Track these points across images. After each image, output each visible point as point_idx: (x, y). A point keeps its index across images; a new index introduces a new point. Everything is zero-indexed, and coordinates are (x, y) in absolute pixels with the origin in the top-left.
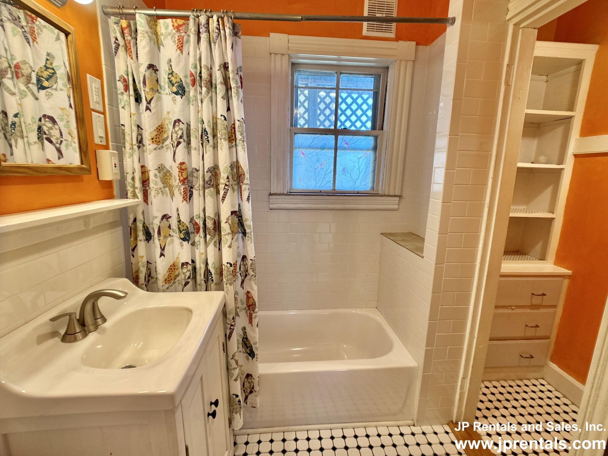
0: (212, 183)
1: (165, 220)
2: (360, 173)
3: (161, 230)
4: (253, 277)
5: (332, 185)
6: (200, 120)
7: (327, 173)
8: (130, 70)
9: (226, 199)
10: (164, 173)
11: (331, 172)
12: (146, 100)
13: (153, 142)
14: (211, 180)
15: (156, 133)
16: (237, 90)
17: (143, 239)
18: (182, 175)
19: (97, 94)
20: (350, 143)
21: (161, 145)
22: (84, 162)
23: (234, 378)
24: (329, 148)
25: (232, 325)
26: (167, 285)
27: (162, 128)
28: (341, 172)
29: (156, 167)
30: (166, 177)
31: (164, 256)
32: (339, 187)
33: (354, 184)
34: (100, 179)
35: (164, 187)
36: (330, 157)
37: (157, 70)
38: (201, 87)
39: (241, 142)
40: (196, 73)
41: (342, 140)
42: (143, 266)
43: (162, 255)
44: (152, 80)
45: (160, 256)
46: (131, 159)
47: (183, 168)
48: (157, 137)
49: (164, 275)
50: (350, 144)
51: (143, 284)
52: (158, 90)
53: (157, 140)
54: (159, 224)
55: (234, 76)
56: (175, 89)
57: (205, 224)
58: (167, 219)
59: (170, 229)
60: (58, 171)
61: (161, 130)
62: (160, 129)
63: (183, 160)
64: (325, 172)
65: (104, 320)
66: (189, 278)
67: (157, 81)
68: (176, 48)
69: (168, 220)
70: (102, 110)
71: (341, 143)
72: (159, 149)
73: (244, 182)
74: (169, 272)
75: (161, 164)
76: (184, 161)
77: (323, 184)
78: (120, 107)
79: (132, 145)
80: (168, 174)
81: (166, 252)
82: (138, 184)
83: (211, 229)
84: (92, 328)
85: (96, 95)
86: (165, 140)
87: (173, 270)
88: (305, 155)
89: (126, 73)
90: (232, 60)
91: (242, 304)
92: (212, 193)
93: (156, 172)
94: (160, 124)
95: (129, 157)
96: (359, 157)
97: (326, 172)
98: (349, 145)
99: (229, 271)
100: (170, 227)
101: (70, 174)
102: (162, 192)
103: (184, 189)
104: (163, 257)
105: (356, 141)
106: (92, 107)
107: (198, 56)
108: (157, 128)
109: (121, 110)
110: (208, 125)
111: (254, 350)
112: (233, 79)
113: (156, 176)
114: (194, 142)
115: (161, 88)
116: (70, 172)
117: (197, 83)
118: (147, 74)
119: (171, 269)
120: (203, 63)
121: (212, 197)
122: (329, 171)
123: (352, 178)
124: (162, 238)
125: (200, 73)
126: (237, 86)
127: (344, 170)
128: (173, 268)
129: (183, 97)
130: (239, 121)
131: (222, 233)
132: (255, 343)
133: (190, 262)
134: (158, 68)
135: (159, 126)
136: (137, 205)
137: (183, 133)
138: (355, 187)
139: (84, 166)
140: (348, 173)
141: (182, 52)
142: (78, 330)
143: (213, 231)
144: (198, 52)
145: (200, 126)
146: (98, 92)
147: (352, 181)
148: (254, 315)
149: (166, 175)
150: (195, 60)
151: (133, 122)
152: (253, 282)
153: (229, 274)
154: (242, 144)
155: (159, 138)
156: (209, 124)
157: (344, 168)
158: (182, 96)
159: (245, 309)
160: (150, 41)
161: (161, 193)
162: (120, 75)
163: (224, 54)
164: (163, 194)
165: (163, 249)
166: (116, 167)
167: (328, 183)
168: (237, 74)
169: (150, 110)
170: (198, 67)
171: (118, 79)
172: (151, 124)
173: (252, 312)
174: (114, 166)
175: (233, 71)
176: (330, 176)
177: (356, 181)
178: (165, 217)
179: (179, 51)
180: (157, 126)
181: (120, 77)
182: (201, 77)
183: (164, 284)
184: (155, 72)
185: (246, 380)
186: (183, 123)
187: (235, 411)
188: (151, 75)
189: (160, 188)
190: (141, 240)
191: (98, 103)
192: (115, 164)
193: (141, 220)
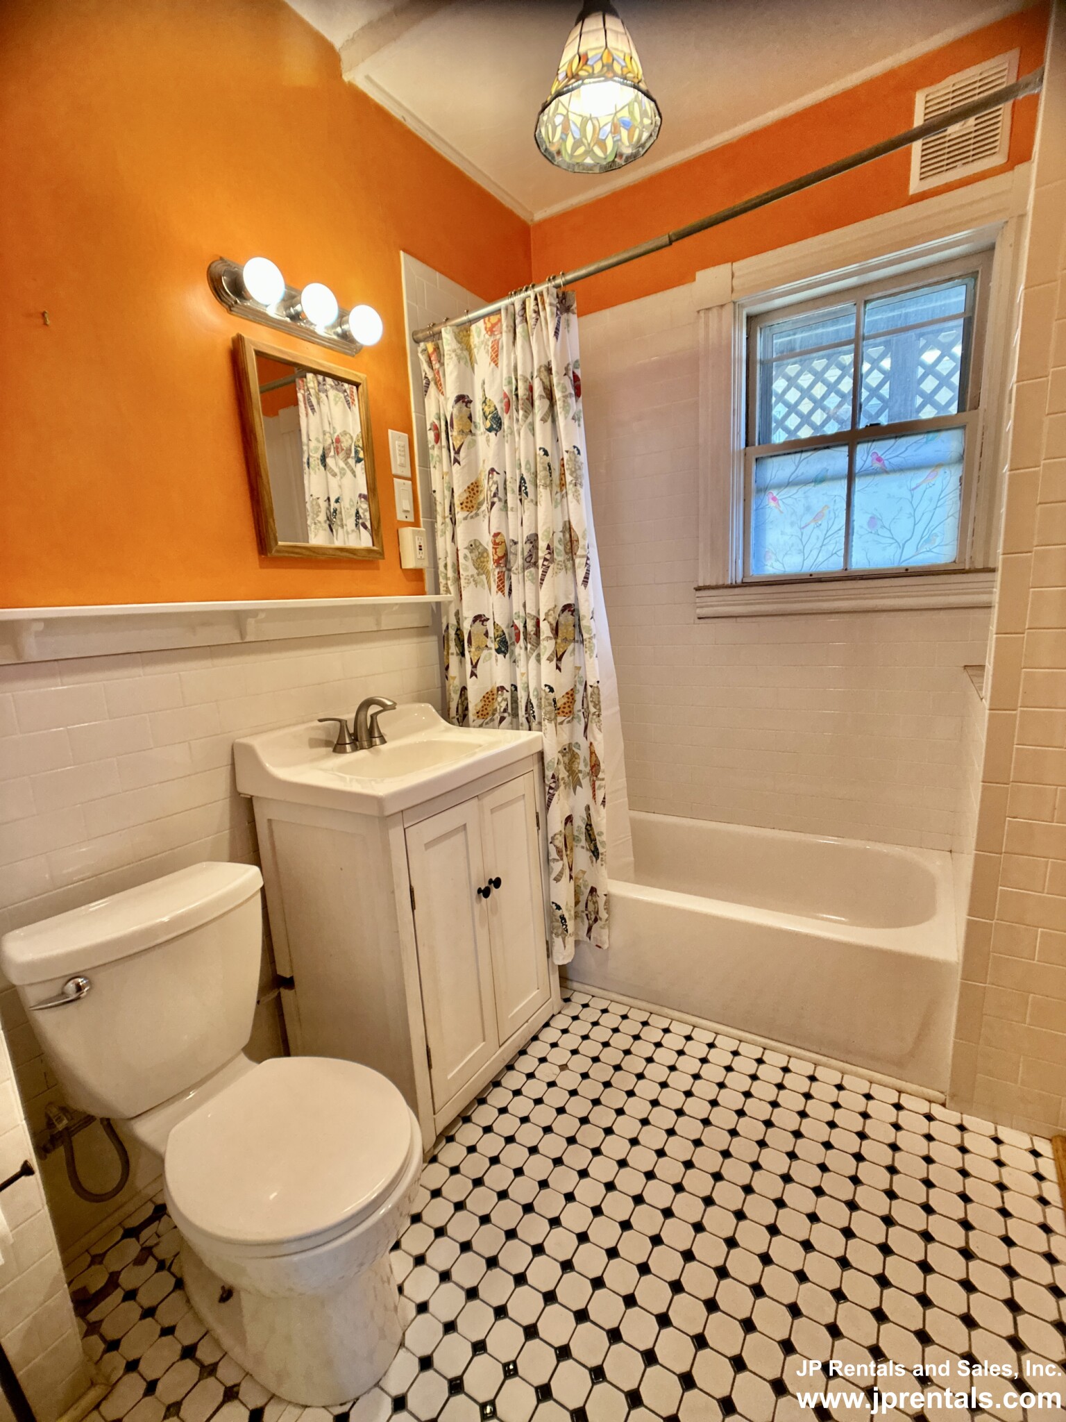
0: (533, 561)
1: (478, 623)
2: (915, 525)
3: (472, 638)
4: (595, 717)
5: (842, 559)
6: (517, 462)
7: (830, 533)
8: (442, 412)
9: (544, 582)
10: (479, 553)
11: (840, 530)
12: (454, 449)
13: (462, 508)
14: (531, 555)
15: (467, 495)
16: (564, 401)
17: (455, 652)
18: (496, 552)
19: (403, 453)
20: (887, 457)
21: (474, 512)
22: (375, 542)
23: (554, 875)
24: (835, 478)
25: (551, 788)
26: (480, 721)
27: (477, 487)
28: (866, 526)
29: (466, 544)
30: (482, 559)
31: (476, 676)
32: (859, 562)
33: (899, 551)
34: (403, 567)
35: (478, 575)
36: (837, 498)
37: (470, 402)
38: (517, 411)
39: (571, 486)
40: (511, 391)
41: (866, 455)
42: (455, 692)
43: (473, 674)
44: (461, 418)
45: (471, 676)
46: (443, 538)
47: (497, 541)
48: (469, 500)
49: (476, 705)
50: (887, 460)
51: (454, 718)
52: (471, 431)
53: (469, 505)
54: (469, 628)
55: (559, 379)
56: (488, 424)
57: (525, 627)
58: (483, 621)
59: (487, 637)
60: (339, 553)
61: (476, 489)
62: (474, 489)
63: (498, 528)
64: (825, 532)
65: (384, 741)
66: (505, 711)
67: (470, 418)
68: (489, 360)
69: (485, 623)
70: (409, 474)
71: (865, 462)
72: (472, 517)
73: (578, 553)
74: (483, 703)
75: (475, 540)
76: (499, 531)
77: (820, 559)
78: (432, 466)
79: (444, 518)
80: (485, 555)
81: (478, 672)
82: (450, 573)
83: (532, 633)
84: (365, 744)
85: (400, 455)
86: (480, 504)
87: (490, 699)
88: (780, 502)
89: (436, 417)
90: (555, 355)
91: (586, 766)
92: (532, 575)
93: (467, 552)
94: (473, 481)
95: (442, 536)
96: (913, 486)
97: (827, 531)
98: (886, 462)
99: (547, 699)
100: (486, 634)
101: (355, 557)
102: (474, 580)
103: (498, 573)
104: (474, 677)
105: (903, 449)
106: (394, 472)
107: (513, 365)
108: (469, 487)
109: (432, 469)
110: (526, 469)
111: (599, 846)
112: (559, 384)
113: (466, 557)
114: (512, 499)
115: (476, 427)
116: (355, 554)
117: (513, 407)
118: (455, 412)
119: (488, 698)
120: (520, 372)
121: (532, 582)
122: (835, 528)
123: (893, 538)
124: (473, 649)
125: (517, 389)
126: (564, 394)
127: (873, 521)
128: (489, 698)
129: (498, 433)
130: (567, 452)
131: (541, 638)
132: (601, 834)
133: (508, 687)
134: (471, 398)
135: (472, 484)
136: (450, 602)
137: (497, 488)
138: (902, 559)
139: (375, 548)
140: (883, 527)
141: (497, 365)
142: (348, 741)
143: (534, 636)
144: (513, 356)
145: (518, 471)
146: (404, 451)
147: (896, 544)
148: (597, 783)
149: (482, 556)
150: (509, 372)
151: (445, 485)
152: (594, 725)
153: (547, 704)
154: (573, 490)
155: (471, 501)
156: (528, 466)
157: (872, 518)
158: (497, 431)
159: (588, 773)
160: (459, 362)
161: (473, 583)
162: (431, 422)
163: (547, 348)
164: (476, 584)
165: (475, 666)
166: (421, 549)
167: (832, 555)
168: (565, 375)
169: (459, 463)
170: (514, 381)
171: (428, 427)
172: (461, 483)
173: (595, 778)
174: (418, 548)
175: (557, 373)
176: (838, 539)
177: (904, 545)
178: (479, 619)
179: (493, 364)
180: (469, 484)
181: (431, 424)
182: (517, 395)
183: (475, 718)
184: (466, 406)
185: (590, 898)
186: (498, 473)
187: (555, 931)
188: (460, 411)
189: (472, 576)
190: (452, 654)
191: (402, 465)
192: (420, 546)
193: (453, 625)
